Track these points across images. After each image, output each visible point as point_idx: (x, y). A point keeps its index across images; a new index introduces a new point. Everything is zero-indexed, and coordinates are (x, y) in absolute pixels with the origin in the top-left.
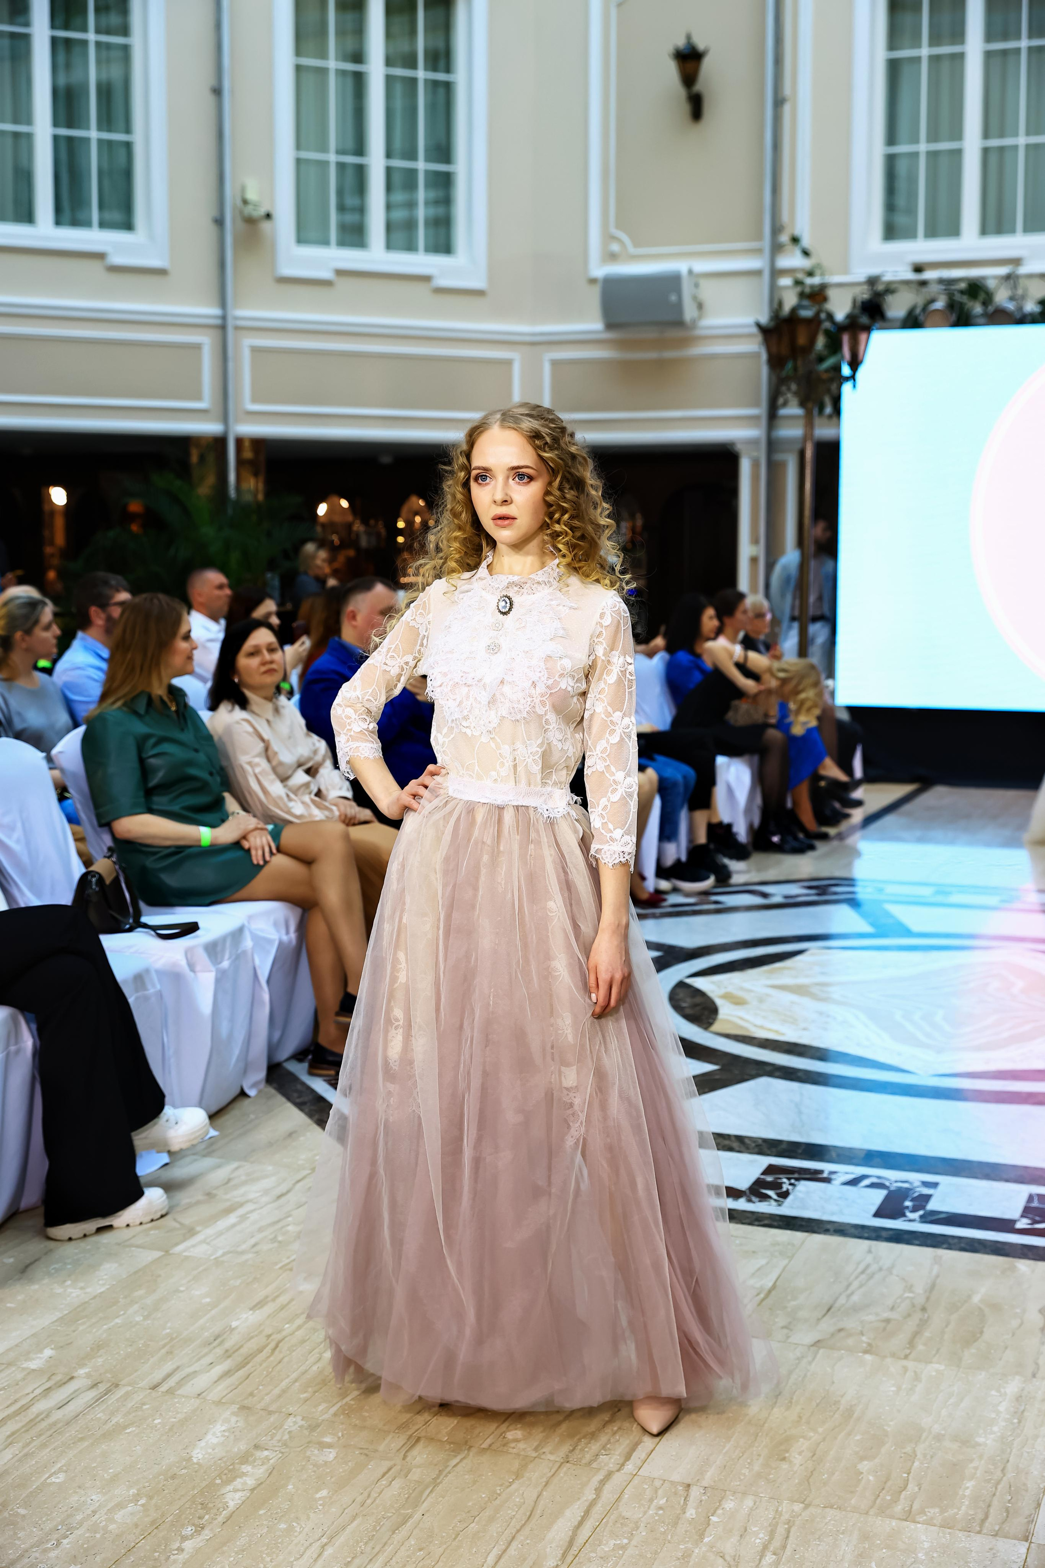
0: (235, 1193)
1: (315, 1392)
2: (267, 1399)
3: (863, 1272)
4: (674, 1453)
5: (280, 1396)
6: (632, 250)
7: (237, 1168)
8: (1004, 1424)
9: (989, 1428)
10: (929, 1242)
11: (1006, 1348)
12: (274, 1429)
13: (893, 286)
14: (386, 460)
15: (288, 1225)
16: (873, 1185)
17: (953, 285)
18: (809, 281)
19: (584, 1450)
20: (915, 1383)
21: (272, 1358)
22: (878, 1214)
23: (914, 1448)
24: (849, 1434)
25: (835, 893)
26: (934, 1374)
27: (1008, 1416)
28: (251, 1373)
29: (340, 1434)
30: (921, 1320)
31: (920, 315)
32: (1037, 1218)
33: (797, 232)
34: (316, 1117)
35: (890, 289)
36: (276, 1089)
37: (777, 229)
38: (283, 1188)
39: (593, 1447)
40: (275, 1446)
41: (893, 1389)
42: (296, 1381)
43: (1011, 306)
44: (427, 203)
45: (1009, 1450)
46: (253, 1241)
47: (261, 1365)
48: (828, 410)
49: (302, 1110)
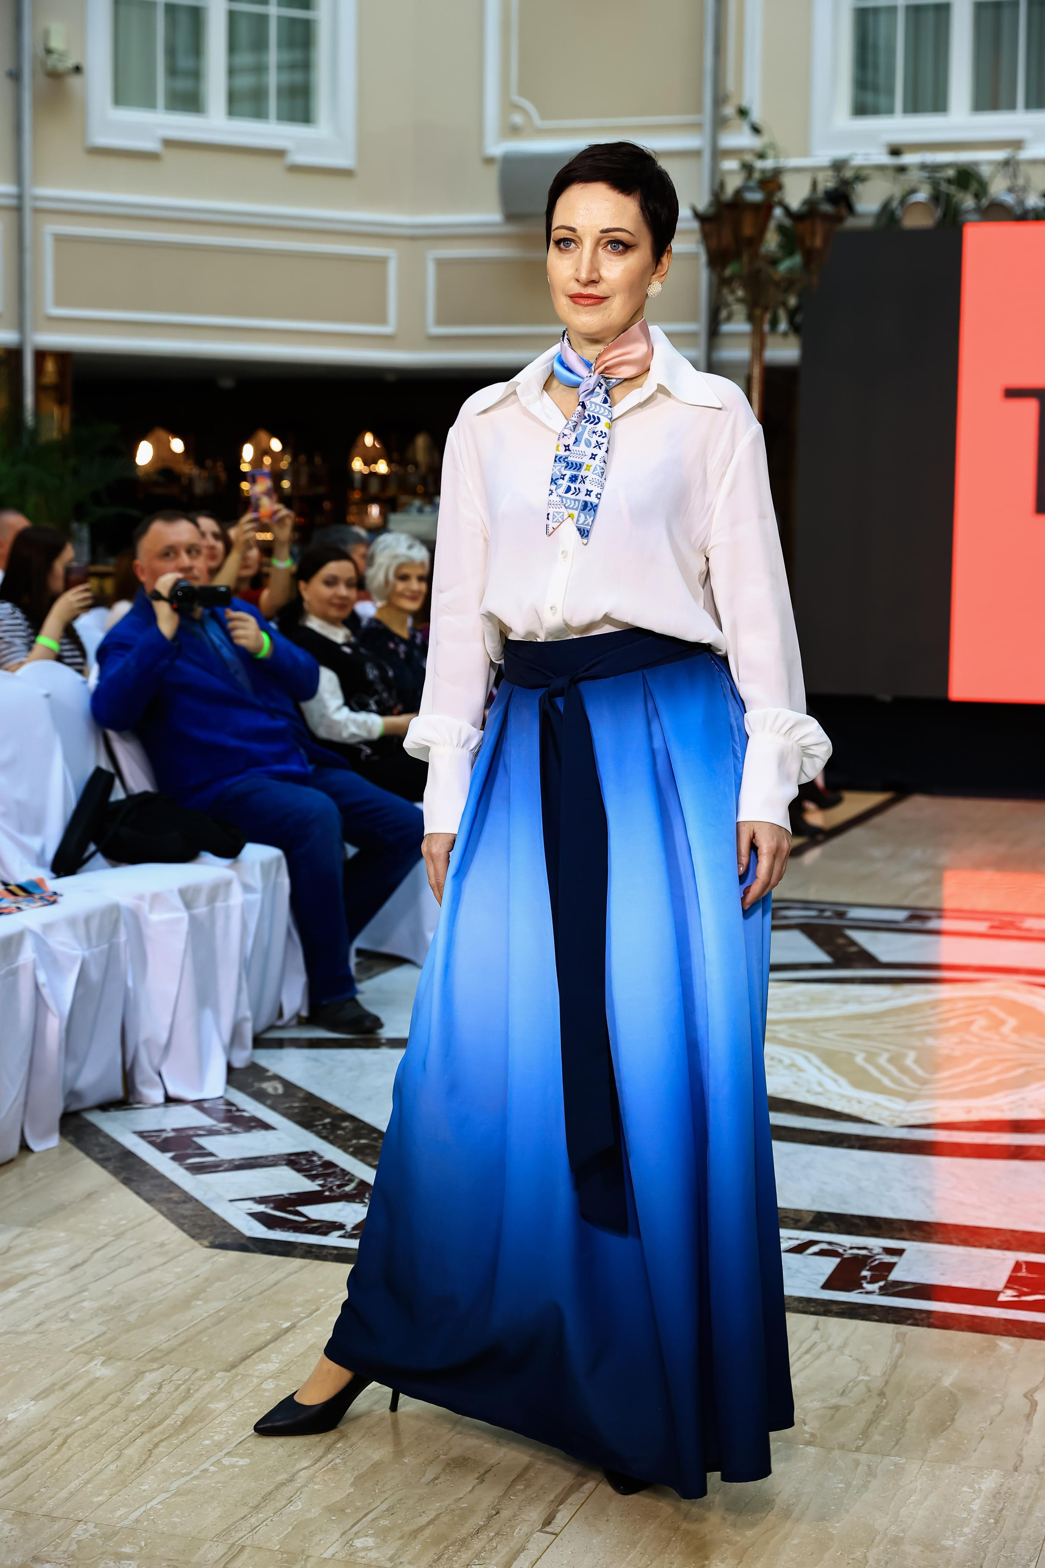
0: (16, 1264)
1: (111, 1495)
2: (51, 1503)
3: (807, 1352)
4: (565, 1562)
5: (67, 1500)
6: (538, 122)
7: (19, 1235)
8: (977, 1525)
9: (959, 1529)
10: (890, 1317)
11: (982, 1438)
12: (58, 1538)
13: (864, 173)
14: (227, 383)
15: (85, 1300)
16: (822, 1253)
17: (938, 172)
18: (759, 164)
19: (452, 1559)
20: (868, 1479)
21: (58, 1456)
22: (827, 1286)
23: (865, 1553)
24: (785, 1538)
25: (786, 918)
26: (892, 1468)
27: (980, 1516)
28: (30, 1474)
29: (143, 1543)
30: (877, 1407)
31: (897, 209)
32: (1025, 1290)
33: (745, 103)
34: (124, 1175)
35: (860, 177)
36: (70, 1142)
37: (719, 100)
38: (78, 1258)
39: (463, 1556)
40: (60, 1558)
41: (840, 1485)
42: (88, 1482)
43: (1009, 199)
44: (280, 68)
45: (982, 1554)
46: (37, 1320)
47: (43, 1464)
48: (783, 326)
49: (104, 1167)
